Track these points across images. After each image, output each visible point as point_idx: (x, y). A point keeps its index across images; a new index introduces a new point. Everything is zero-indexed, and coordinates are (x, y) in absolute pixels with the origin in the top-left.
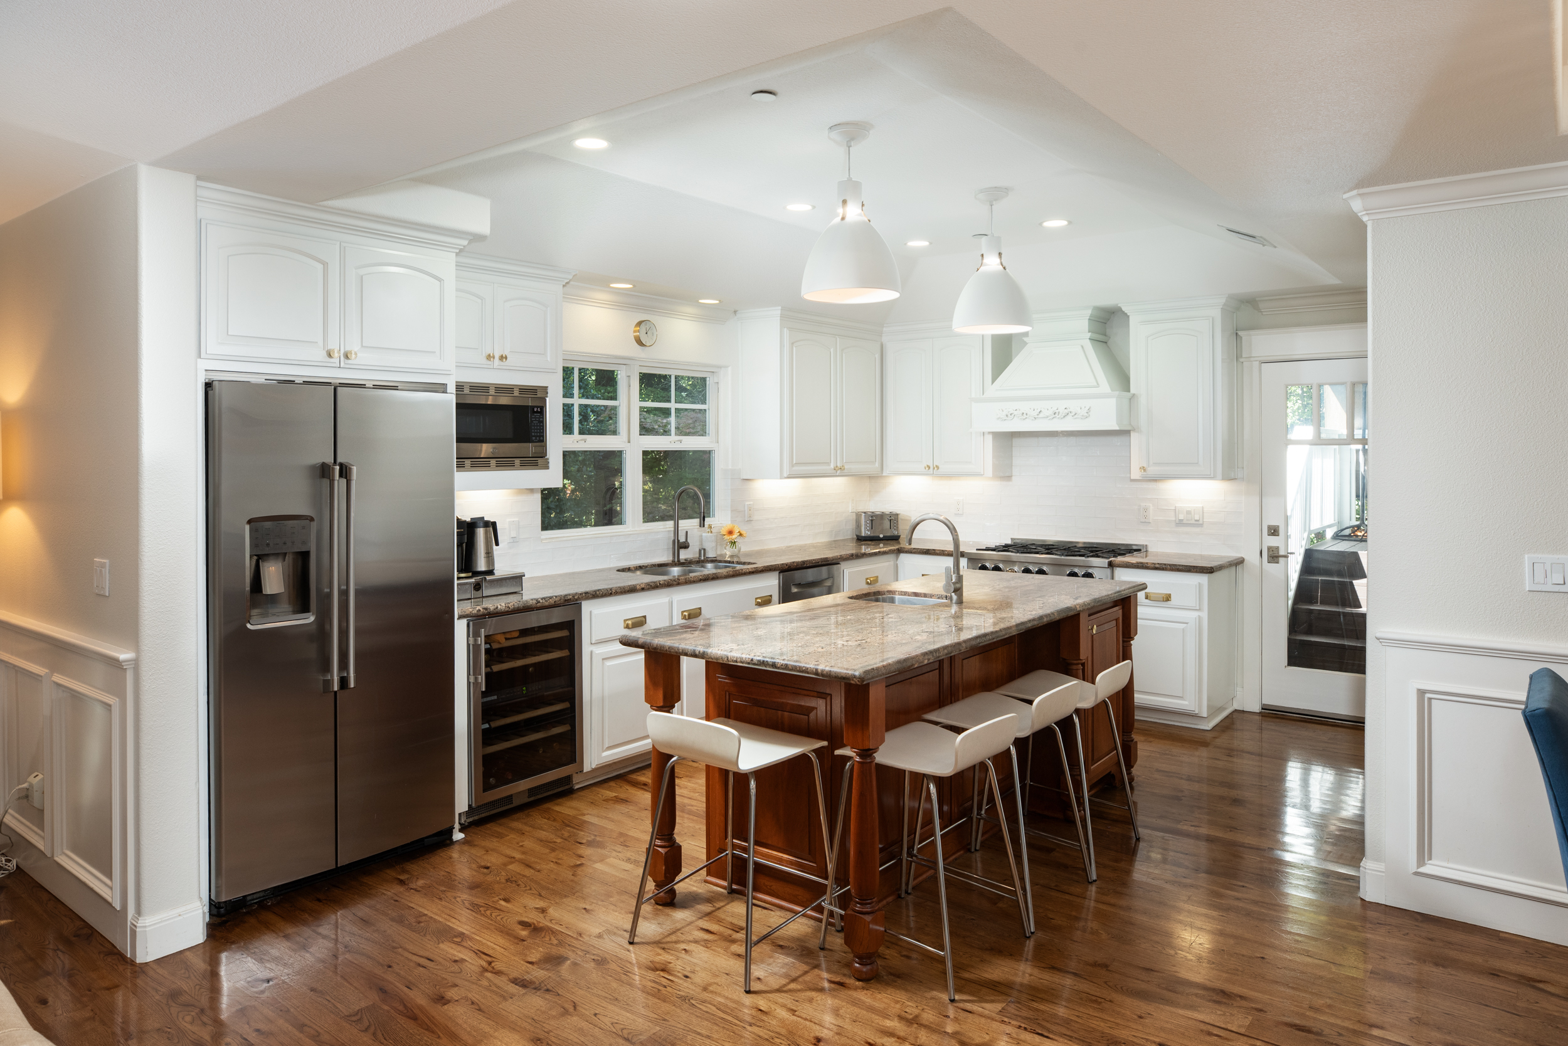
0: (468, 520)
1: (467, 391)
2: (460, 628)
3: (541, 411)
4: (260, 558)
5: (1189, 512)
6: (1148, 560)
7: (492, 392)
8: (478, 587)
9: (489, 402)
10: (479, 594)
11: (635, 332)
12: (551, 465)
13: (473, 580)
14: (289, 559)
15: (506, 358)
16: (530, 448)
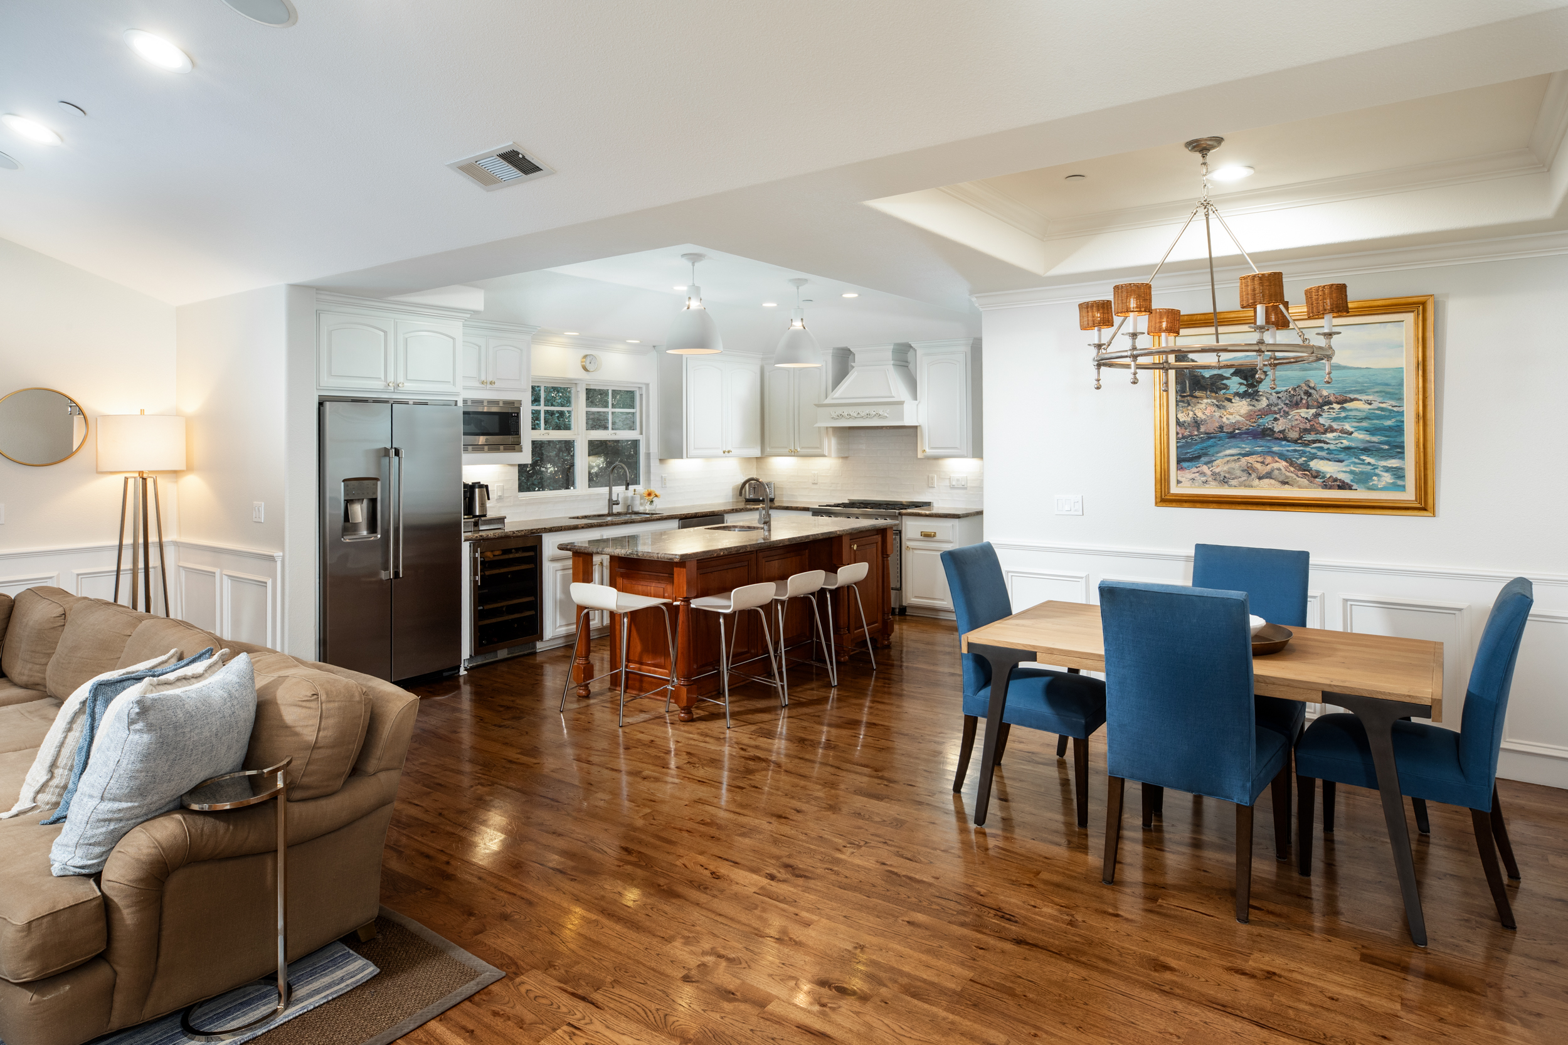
0: (470, 484)
1: (469, 403)
2: (466, 548)
3: (517, 416)
4: (348, 502)
5: (958, 480)
6: (934, 511)
7: (485, 404)
8: (476, 524)
9: (485, 411)
10: (476, 528)
11: (582, 362)
12: (523, 449)
13: (473, 520)
14: (365, 502)
15: (494, 383)
16: (510, 439)
